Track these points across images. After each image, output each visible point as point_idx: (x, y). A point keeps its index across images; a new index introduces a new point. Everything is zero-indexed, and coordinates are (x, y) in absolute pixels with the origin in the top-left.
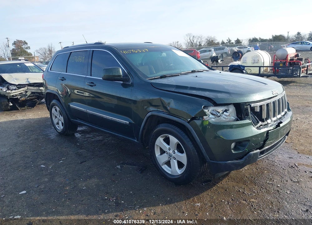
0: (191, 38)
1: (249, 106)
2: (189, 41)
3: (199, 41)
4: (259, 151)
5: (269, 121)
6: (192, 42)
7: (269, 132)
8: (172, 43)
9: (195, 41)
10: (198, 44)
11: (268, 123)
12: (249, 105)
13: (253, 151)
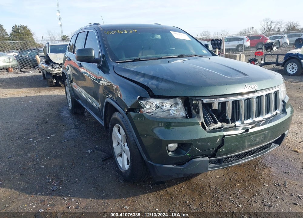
0: (269, 24)
1: (200, 102)
2: (266, 26)
3: (278, 27)
4: (208, 159)
5: (238, 123)
6: (269, 28)
7: (226, 137)
8: (247, 28)
9: (273, 27)
10: (276, 30)
11: (236, 125)
12: (201, 100)
13: (199, 158)
